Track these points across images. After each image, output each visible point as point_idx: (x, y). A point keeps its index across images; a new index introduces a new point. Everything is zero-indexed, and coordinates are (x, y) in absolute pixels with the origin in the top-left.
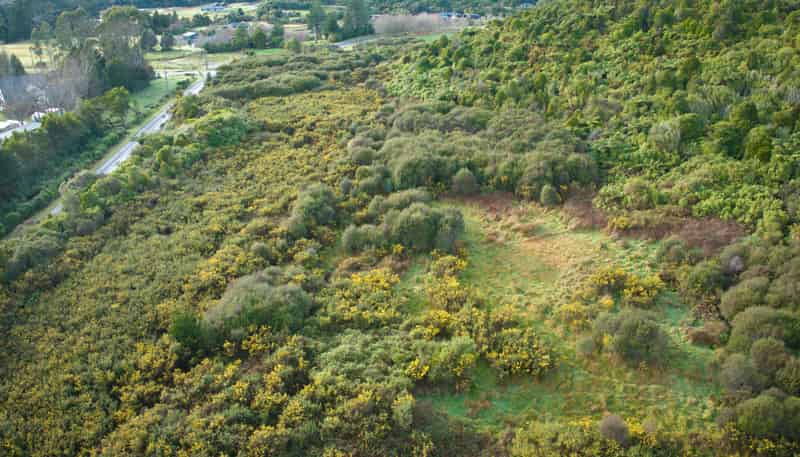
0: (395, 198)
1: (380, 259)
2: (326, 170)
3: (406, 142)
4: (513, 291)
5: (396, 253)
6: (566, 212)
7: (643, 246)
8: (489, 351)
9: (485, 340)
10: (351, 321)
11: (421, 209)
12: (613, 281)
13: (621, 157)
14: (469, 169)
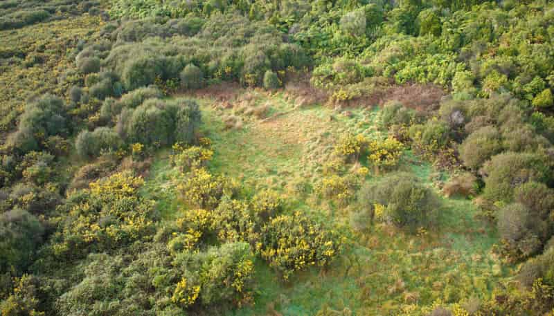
0: (125, 98)
1: (119, 161)
2: (56, 83)
3: (130, 48)
4: (265, 172)
5: (136, 154)
6: (290, 93)
7: (364, 114)
8: (263, 248)
9: (256, 235)
10: (94, 241)
11: (155, 105)
12: (359, 148)
13: (320, 44)
14: (195, 65)
